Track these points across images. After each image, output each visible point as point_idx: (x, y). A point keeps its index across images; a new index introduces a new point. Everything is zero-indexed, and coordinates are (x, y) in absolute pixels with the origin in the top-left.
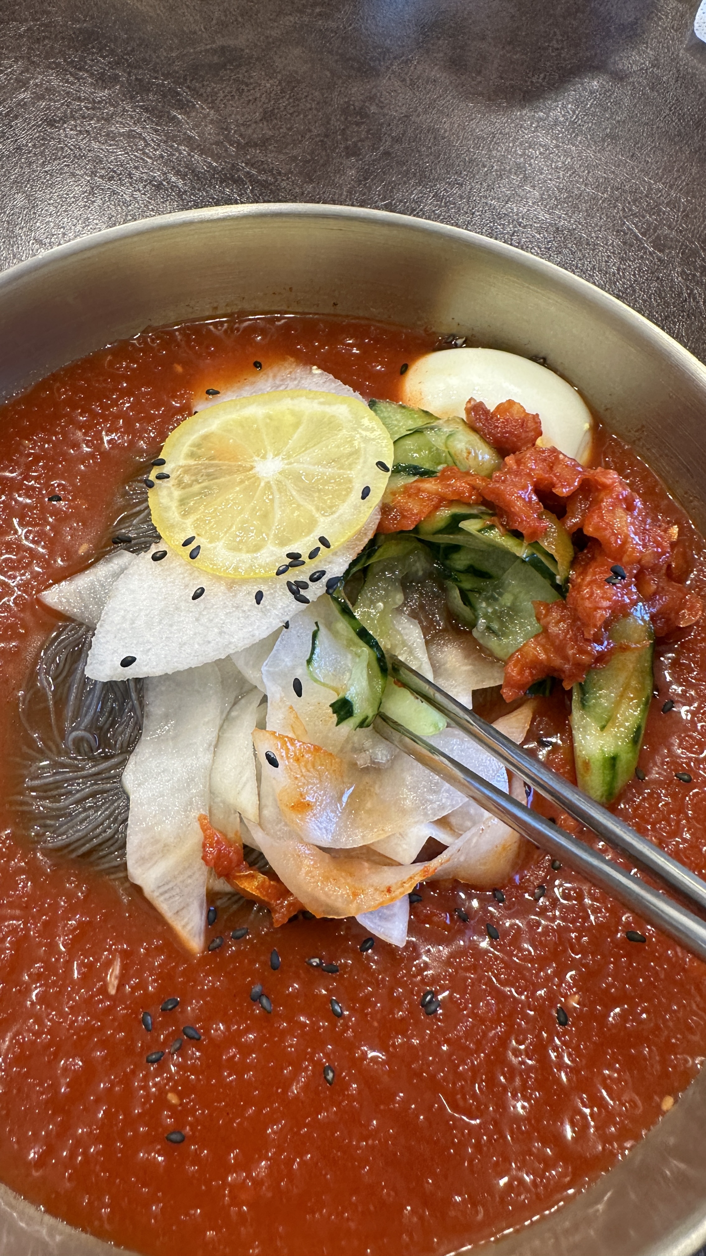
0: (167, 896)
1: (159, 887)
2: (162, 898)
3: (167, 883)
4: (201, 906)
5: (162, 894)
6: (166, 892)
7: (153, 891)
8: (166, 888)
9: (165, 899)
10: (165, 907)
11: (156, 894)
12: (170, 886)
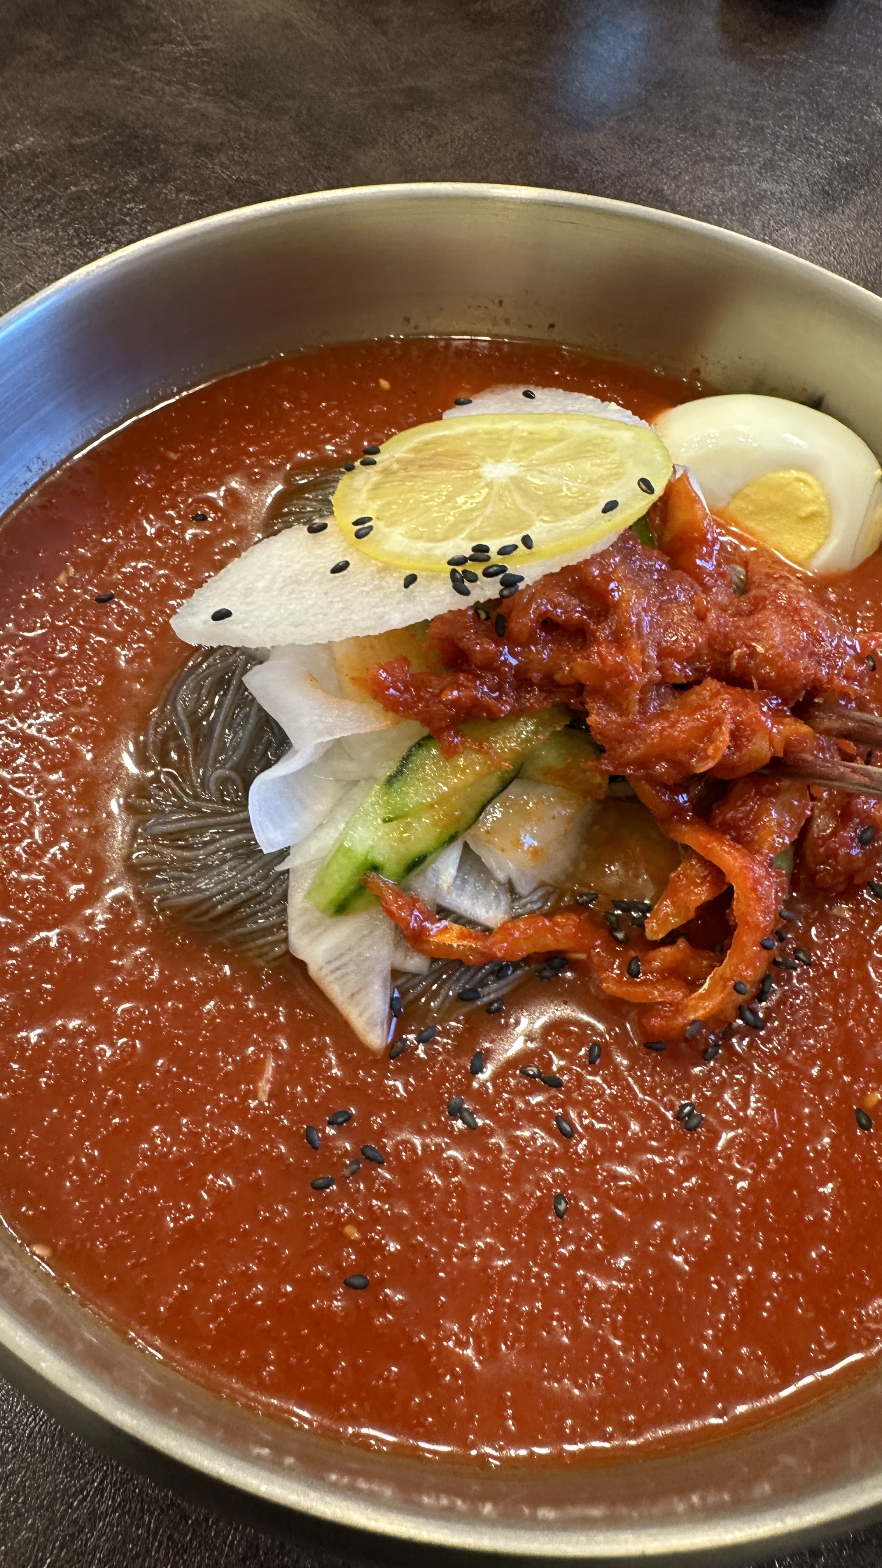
0: (339, 973)
1: (329, 962)
2: (332, 977)
3: (341, 956)
4: (384, 986)
5: (332, 972)
6: (338, 969)
7: (321, 968)
8: (337, 964)
9: (336, 979)
10: (336, 991)
11: (325, 971)
12: (345, 959)
